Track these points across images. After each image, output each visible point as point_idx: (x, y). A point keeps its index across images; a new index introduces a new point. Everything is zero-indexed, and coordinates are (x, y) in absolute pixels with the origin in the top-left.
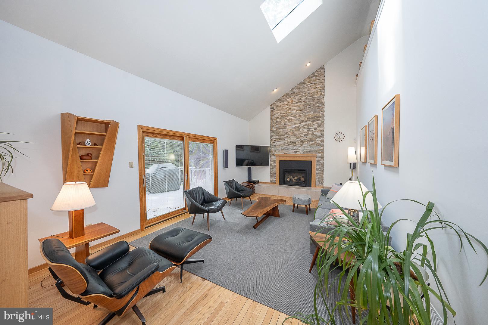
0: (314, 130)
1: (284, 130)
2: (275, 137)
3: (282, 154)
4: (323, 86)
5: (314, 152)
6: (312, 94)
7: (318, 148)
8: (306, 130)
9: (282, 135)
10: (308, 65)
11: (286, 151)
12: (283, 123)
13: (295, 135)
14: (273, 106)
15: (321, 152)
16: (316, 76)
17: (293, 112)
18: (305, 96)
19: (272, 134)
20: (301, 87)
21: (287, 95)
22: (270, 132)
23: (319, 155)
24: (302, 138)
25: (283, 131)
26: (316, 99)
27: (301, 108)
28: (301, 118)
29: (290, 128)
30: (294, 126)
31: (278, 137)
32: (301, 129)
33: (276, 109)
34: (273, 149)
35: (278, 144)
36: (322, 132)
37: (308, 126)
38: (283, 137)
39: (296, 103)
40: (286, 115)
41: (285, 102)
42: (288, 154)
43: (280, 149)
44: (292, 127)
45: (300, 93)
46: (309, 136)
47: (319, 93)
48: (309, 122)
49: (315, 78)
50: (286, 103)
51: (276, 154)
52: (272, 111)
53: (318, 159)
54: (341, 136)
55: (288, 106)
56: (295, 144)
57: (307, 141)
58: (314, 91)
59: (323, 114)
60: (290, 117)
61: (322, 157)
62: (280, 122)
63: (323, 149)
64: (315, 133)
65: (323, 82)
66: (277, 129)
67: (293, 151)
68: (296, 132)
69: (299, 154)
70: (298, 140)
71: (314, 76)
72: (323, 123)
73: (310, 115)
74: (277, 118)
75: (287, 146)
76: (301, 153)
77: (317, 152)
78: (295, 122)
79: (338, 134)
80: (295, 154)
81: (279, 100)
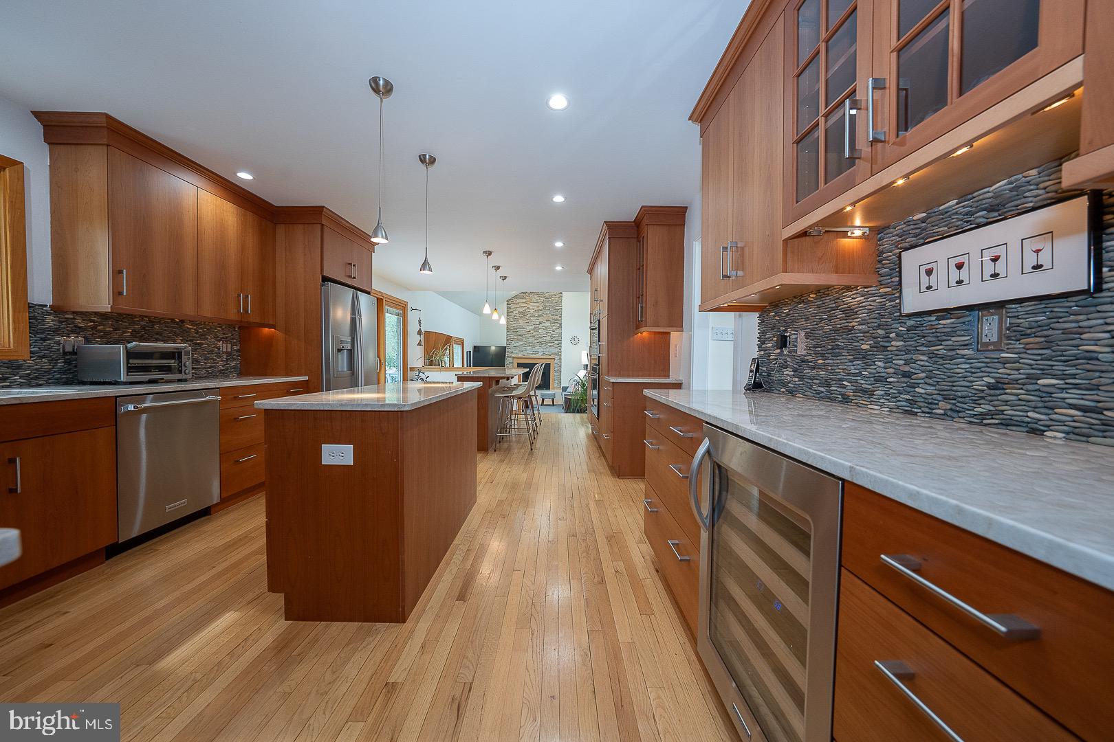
0: (552, 333)
2: (512, 336)
3: (520, 355)
5: (552, 354)
7: (556, 350)
8: (544, 332)
11: (524, 353)
12: (521, 322)
13: (534, 336)
14: (510, 302)
15: (559, 354)
17: (532, 311)
19: (509, 333)
21: (525, 293)
22: (506, 331)
23: (557, 357)
24: (541, 340)
25: (521, 331)
26: (555, 302)
27: (540, 308)
28: (540, 319)
29: (528, 328)
30: (533, 326)
31: (515, 337)
32: (540, 331)
33: (513, 306)
34: (510, 351)
35: (515, 345)
36: (560, 335)
37: (547, 328)
38: (521, 337)
39: (535, 303)
40: (524, 314)
42: (526, 356)
43: (517, 351)
44: (530, 327)
46: (548, 338)
47: (557, 296)
48: (548, 324)
50: (524, 301)
51: (513, 355)
52: (508, 308)
53: (556, 361)
54: (576, 339)
55: (526, 305)
56: (534, 345)
57: (545, 342)
59: (561, 317)
60: (528, 316)
61: (560, 359)
62: (517, 321)
63: (561, 352)
64: (553, 336)
66: (514, 328)
67: (531, 353)
68: (535, 333)
69: (537, 356)
70: (537, 341)
72: (560, 327)
73: (548, 317)
74: (514, 316)
75: (525, 347)
76: (540, 355)
77: (555, 354)
78: (534, 323)
79: (573, 338)
80: (534, 356)
81: (516, 297)
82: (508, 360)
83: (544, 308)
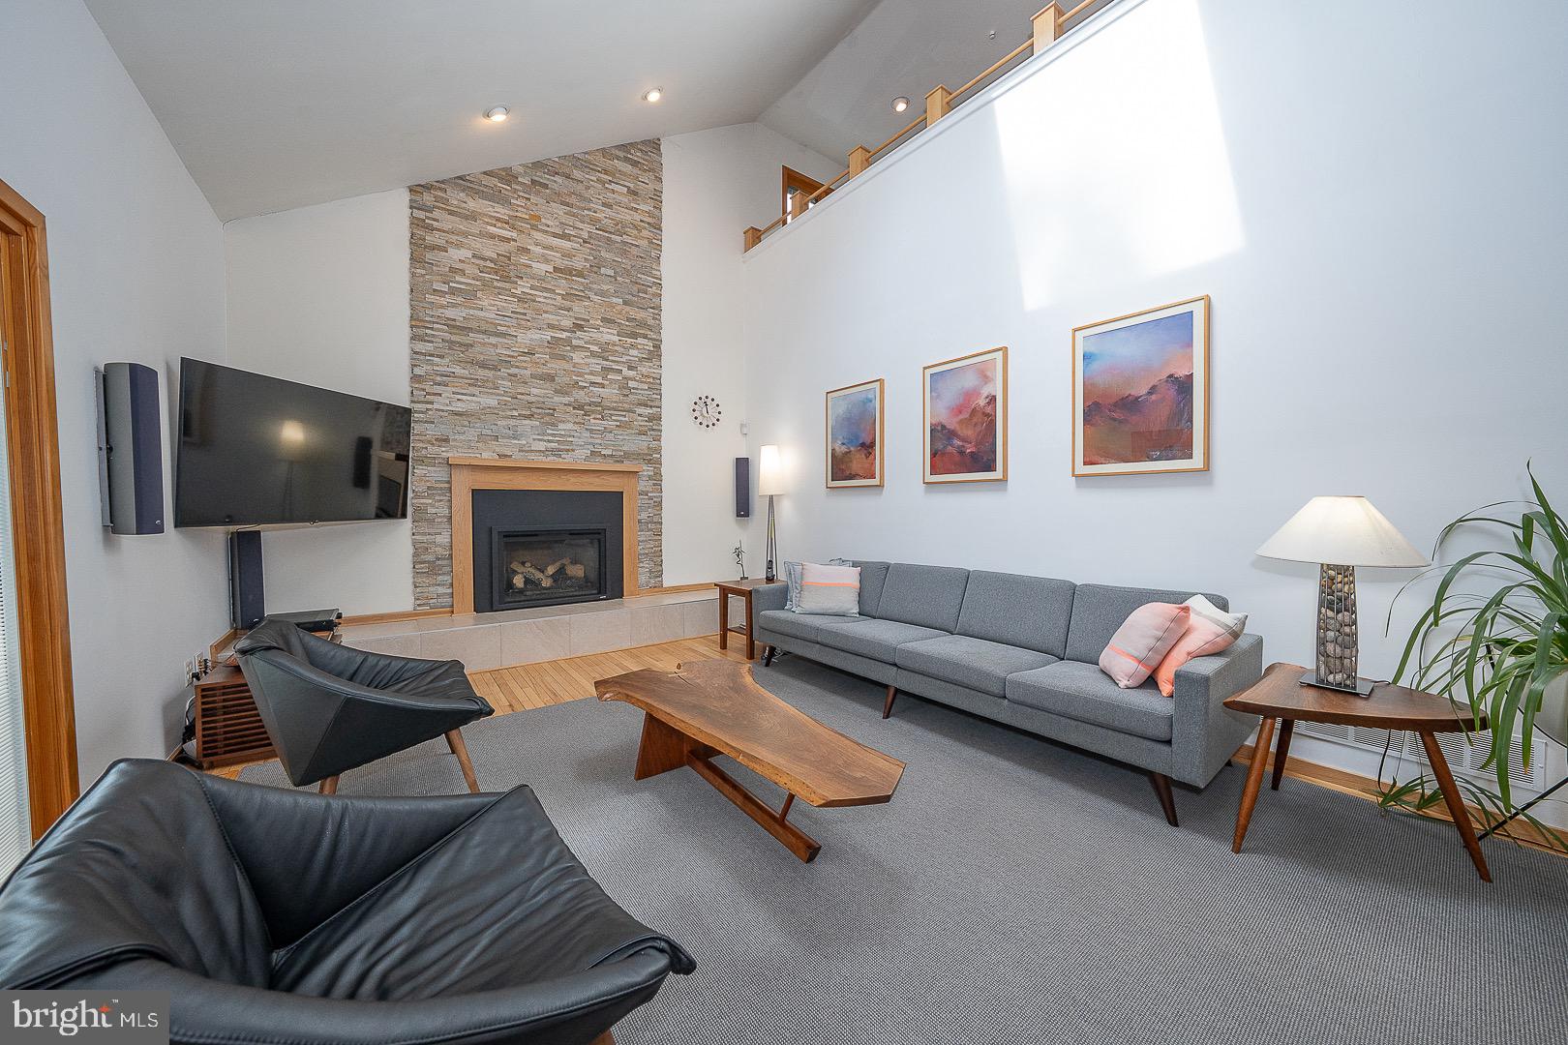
0: (626, 372)
1: (493, 340)
2: (443, 365)
3: (487, 456)
4: (656, 212)
5: (627, 456)
6: (620, 228)
7: (641, 444)
8: (596, 364)
9: (483, 366)
10: (654, 97)
11: (509, 447)
12: (489, 307)
13: (551, 378)
14: (428, 198)
15: (653, 458)
16: (635, 164)
17: (540, 267)
18: (593, 221)
19: (420, 347)
20: (577, 174)
21: (508, 176)
22: (406, 332)
23: (647, 470)
24: (580, 396)
25: (488, 348)
26: (634, 251)
27: (578, 263)
28: (578, 308)
29: (524, 339)
30: (548, 335)
31: (458, 370)
32: (577, 357)
33: (448, 222)
34: (431, 431)
35: (459, 407)
36: (655, 384)
37: (605, 351)
38: (490, 374)
39: (555, 235)
40: (503, 270)
41: (499, 208)
42: (518, 459)
43: (472, 434)
44: (535, 336)
45: (573, 200)
46: (610, 393)
47: (645, 233)
48: (609, 335)
49: (627, 168)
50: (502, 211)
51: (451, 454)
52: (415, 223)
53: (643, 485)
54: (711, 406)
55: (514, 235)
56: (547, 415)
57: (600, 408)
58: (627, 216)
59: (657, 317)
60: (523, 287)
61: (657, 479)
62: (470, 295)
63: (658, 450)
64: (631, 384)
65: (657, 198)
66: (452, 325)
67: (542, 446)
68: (555, 366)
69: (567, 461)
70: (566, 400)
71: (626, 160)
72: (655, 354)
73: (612, 306)
74: (452, 270)
75: (512, 422)
76: (577, 458)
77: (636, 456)
78: (552, 318)
79: (705, 401)
80: (550, 462)
81: (461, 181)
82: (420, 479)
83: (596, 266)
